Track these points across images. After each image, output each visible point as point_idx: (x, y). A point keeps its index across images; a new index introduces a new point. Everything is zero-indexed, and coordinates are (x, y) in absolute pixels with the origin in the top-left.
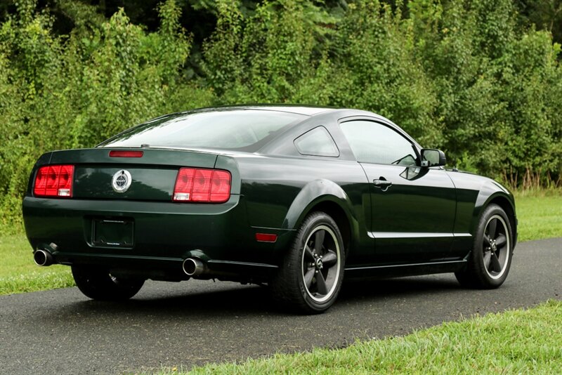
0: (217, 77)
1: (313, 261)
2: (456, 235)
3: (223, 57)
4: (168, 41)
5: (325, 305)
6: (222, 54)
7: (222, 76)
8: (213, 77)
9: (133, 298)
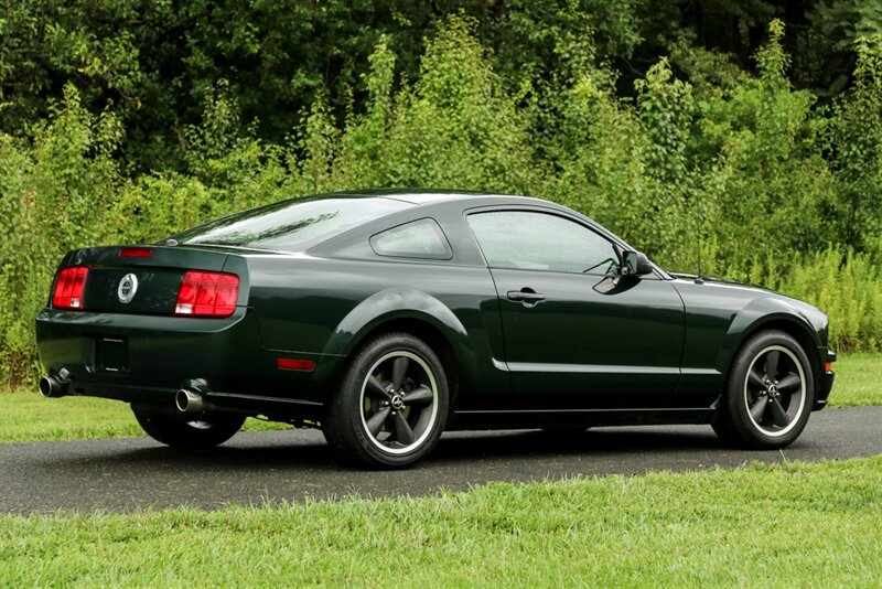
0: (851, 153)
1: (387, 399)
2: (685, 371)
3: (862, 124)
4: (769, 103)
5: (406, 458)
6: (860, 121)
7: (859, 152)
8: (846, 154)
9: (226, 444)
